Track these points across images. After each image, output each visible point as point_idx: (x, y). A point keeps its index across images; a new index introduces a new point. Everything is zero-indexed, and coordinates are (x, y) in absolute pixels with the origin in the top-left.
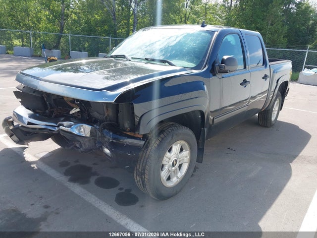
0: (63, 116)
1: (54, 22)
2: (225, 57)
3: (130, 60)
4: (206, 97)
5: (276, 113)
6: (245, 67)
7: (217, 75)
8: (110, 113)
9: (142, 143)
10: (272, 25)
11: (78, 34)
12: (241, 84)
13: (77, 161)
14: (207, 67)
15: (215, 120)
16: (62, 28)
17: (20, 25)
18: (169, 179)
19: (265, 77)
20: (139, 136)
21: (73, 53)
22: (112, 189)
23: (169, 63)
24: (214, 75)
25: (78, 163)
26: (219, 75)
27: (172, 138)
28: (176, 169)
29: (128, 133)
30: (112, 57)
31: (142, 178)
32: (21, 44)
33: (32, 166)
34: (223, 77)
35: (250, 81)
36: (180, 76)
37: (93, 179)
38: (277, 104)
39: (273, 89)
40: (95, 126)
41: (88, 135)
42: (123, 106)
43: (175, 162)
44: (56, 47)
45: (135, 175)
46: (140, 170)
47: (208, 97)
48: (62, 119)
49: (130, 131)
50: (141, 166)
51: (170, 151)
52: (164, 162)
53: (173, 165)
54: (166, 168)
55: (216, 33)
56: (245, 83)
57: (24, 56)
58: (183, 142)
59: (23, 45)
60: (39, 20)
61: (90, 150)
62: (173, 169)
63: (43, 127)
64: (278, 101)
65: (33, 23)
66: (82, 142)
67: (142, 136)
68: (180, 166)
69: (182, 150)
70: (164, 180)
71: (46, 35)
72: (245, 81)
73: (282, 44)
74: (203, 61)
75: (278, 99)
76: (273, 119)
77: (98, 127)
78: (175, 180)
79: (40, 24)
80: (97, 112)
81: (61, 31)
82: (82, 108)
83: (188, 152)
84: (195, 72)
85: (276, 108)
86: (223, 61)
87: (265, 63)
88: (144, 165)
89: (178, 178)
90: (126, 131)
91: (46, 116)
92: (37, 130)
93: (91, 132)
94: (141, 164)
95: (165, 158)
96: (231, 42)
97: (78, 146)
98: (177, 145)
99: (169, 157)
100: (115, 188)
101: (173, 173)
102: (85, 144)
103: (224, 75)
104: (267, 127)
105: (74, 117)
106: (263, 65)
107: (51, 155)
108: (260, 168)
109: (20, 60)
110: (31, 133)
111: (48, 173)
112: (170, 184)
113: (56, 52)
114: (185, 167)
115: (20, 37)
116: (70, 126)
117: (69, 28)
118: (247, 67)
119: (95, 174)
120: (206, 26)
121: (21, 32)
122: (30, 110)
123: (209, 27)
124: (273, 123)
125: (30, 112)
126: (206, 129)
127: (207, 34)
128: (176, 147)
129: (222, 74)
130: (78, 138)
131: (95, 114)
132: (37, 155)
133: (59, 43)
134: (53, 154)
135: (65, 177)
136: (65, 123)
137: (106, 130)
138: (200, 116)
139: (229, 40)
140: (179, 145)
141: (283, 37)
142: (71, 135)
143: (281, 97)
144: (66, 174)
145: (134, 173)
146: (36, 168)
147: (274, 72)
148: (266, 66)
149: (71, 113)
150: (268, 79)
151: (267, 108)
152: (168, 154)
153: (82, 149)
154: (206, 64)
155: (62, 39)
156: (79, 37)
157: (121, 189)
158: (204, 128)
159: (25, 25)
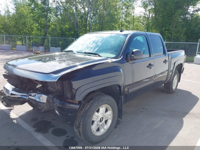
0: (32, 89)
1: (41, 30)
2: (134, 50)
3: (75, 54)
4: (122, 76)
5: (176, 84)
6: (150, 56)
7: (129, 62)
8: (59, 87)
9: (78, 106)
10: (175, 27)
11: (55, 37)
12: (147, 67)
13: (43, 118)
14: (122, 57)
15: (129, 90)
16: (46, 34)
17: (21, 33)
18: (98, 130)
19: (165, 62)
20: (76, 102)
21: (51, 48)
22: (62, 137)
23: (98, 55)
24: (128, 62)
25: (43, 119)
26: (131, 62)
27: (98, 103)
28: (103, 124)
29: (69, 101)
30: (65, 52)
31: (78, 130)
32: (21, 44)
33: (14, 121)
34: (134, 63)
35: (154, 64)
36: (103, 63)
37: (51, 130)
38: (176, 78)
39: (171, 69)
40: (49, 95)
41: (45, 102)
42: (66, 83)
43: (102, 119)
44: (42, 45)
45: (74, 128)
46: (77, 125)
47: (123, 76)
48: (32, 91)
49: (71, 99)
50: (78, 122)
51: (98, 111)
52: (93, 119)
53: (101, 121)
54: (96, 123)
55: (129, 35)
56: (150, 66)
57: (22, 51)
58: (107, 106)
59: (22, 45)
60: (32, 29)
61: (48, 111)
62: (101, 123)
63: (20, 96)
64: (177, 76)
65: (29, 31)
66: (42, 106)
67: (78, 102)
68: (106, 122)
69: (107, 111)
70: (94, 131)
71: (36, 38)
72: (150, 65)
73: (183, 39)
74: (119, 53)
75: (176, 75)
76: (174, 88)
77: (51, 96)
78: (102, 131)
79: (33, 31)
80: (51, 87)
81: (45, 35)
82: (43, 84)
83: (111, 112)
84: (114, 60)
85: (175, 81)
86: (133, 53)
87: (164, 53)
88: (79, 121)
89: (105, 129)
90: (68, 99)
91: (23, 89)
92: (16, 99)
93: (47, 100)
94: (78, 120)
95: (94, 116)
96: (140, 41)
97: (40, 108)
98: (103, 107)
99: (97, 115)
100: (64, 136)
101: (101, 127)
102: (44, 107)
103: (134, 61)
104: (170, 93)
105: (39, 90)
106: (163, 54)
107: (27, 114)
108: (163, 121)
109: (20, 53)
110: (13, 100)
111: (23, 126)
112: (98, 134)
113: (42, 48)
114: (109, 122)
115: (21, 40)
116: (34, 96)
117: (50, 34)
118: (151, 55)
119: (53, 126)
120: (123, 31)
121: (22, 37)
122: (13, 86)
123: (125, 32)
124: (174, 90)
125: (13, 87)
126: (122, 96)
127: (123, 37)
128: (102, 109)
129: (133, 61)
130: (39, 104)
131: (50, 88)
132: (18, 114)
133: (44, 42)
134: (29, 113)
135: (33, 128)
136: (33, 94)
137: (55, 98)
138: (118, 88)
139: (138, 39)
140: (104, 107)
141: (184, 35)
142: (35, 102)
143: (178, 74)
144: (34, 127)
145: (74, 126)
146: (16, 122)
147: (171, 58)
148: (165, 55)
149: (37, 87)
150: (167, 63)
151: (169, 81)
152: (96, 114)
153: (42, 111)
154: (122, 55)
155: (46, 40)
156: (55, 38)
157: (68, 137)
158: (121, 96)
159: (24, 32)
